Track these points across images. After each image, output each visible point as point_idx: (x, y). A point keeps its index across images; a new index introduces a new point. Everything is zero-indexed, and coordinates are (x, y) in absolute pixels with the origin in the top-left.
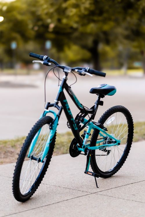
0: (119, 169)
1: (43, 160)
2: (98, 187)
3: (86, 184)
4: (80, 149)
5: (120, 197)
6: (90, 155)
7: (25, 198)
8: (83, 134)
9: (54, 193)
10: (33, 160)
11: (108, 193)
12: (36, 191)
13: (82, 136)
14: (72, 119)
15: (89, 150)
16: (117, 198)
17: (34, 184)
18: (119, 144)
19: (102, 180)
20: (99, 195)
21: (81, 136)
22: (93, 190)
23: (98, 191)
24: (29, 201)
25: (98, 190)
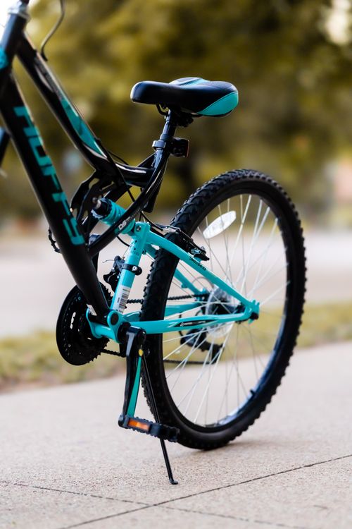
0: (258, 416)
2: (174, 483)
3: (131, 471)
4: (101, 330)
5: (266, 517)
6: (141, 352)
8: (111, 273)
11: (214, 504)
13: (105, 277)
14: (56, 196)
15: (133, 330)
16: (252, 521)
18: (254, 316)
19: (192, 457)
20: (176, 511)
21: (101, 280)
22: (156, 492)
23: (174, 496)
25: (176, 492)
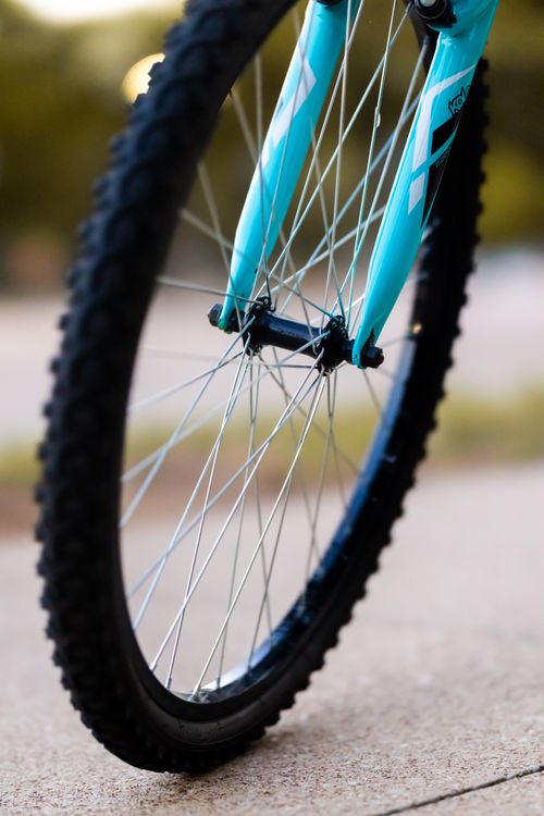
1: (372, 337)
7: (206, 728)
9: (493, 685)
10: (267, 351)
12: (318, 664)
17: (298, 603)
24: (254, 764)
